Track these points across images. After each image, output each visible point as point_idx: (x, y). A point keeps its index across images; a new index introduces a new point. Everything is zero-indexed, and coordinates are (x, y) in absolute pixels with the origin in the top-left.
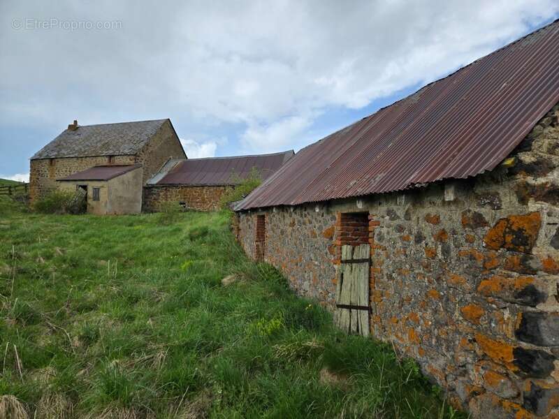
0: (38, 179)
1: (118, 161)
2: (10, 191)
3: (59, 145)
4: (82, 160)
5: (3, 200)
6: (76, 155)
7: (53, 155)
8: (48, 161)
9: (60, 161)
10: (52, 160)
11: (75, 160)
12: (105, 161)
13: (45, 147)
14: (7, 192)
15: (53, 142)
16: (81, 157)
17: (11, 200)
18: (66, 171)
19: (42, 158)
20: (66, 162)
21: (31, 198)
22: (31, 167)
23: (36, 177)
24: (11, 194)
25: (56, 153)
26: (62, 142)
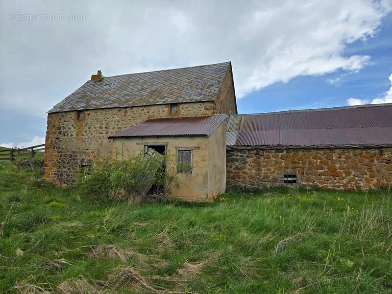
0: (58, 139)
1: (185, 111)
2: (13, 155)
3: (85, 96)
4: (126, 112)
5: (4, 167)
6: (116, 105)
7: (81, 106)
8: (73, 115)
9: (93, 113)
10: (79, 112)
11: (115, 111)
12: (164, 112)
13: (66, 99)
14: (9, 157)
15: (76, 93)
16: (126, 108)
17: (15, 166)
18: (101, 128)
19: (66, 110)
20: (100, 115)
21: (45, 165)
22: (49, 123)
23: (56, 136)
24: (13, 159)
25: (84, 105)
26: (88, 93)
